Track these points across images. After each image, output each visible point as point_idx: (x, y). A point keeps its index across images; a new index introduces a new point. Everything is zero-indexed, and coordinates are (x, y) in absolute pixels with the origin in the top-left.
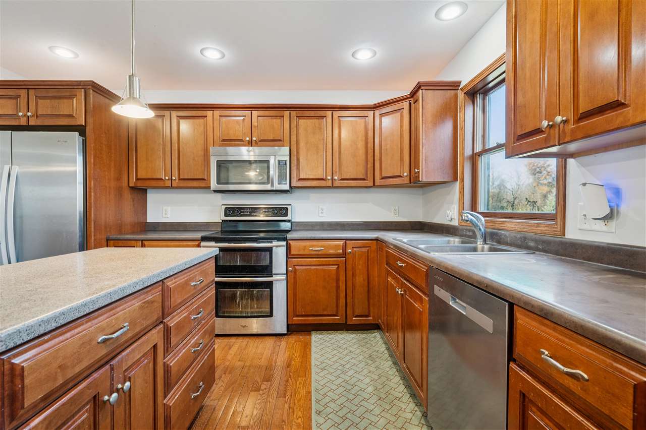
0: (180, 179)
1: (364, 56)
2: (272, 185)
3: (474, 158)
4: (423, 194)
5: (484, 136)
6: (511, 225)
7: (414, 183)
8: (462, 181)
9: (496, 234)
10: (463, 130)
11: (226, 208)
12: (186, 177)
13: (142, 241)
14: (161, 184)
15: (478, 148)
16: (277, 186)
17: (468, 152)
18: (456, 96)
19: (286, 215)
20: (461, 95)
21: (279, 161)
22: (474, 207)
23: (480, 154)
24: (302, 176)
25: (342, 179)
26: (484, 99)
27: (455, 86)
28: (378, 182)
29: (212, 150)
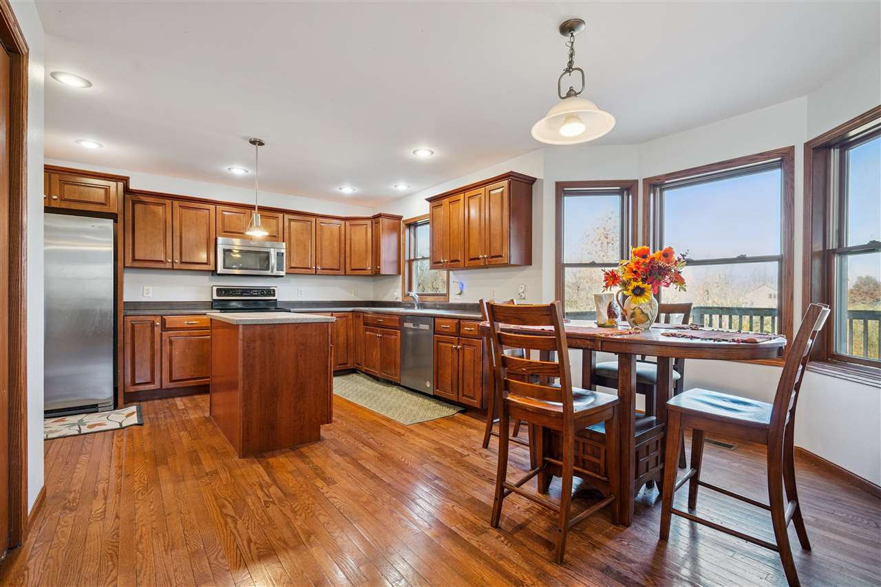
0: (182, 262)
1: (347, 190)
2: (272, 271)
3: (410, 262)
4: (374, 281)
5: (415, 250)
6: (429, 299)
7: (376, 274)
8: (404, 275)
9: (423, 304)
10: (404, 245)
11: (217, 289)
12: (188, 261)
13: (162, 316)
14: (162, 266)
15: (412, 258)
16: (275, 272)
17: (407, 258)
18: (400, 223)
19: (274, 295)
20: (402, 225)
21: (278, 253)
22: (410, 289)
23: (413, 260)
24: (293, 266)
25: (323, 269)
26: (415, 229)
27: (399, 218)
28: (348, 271)
29: (220, 240)
